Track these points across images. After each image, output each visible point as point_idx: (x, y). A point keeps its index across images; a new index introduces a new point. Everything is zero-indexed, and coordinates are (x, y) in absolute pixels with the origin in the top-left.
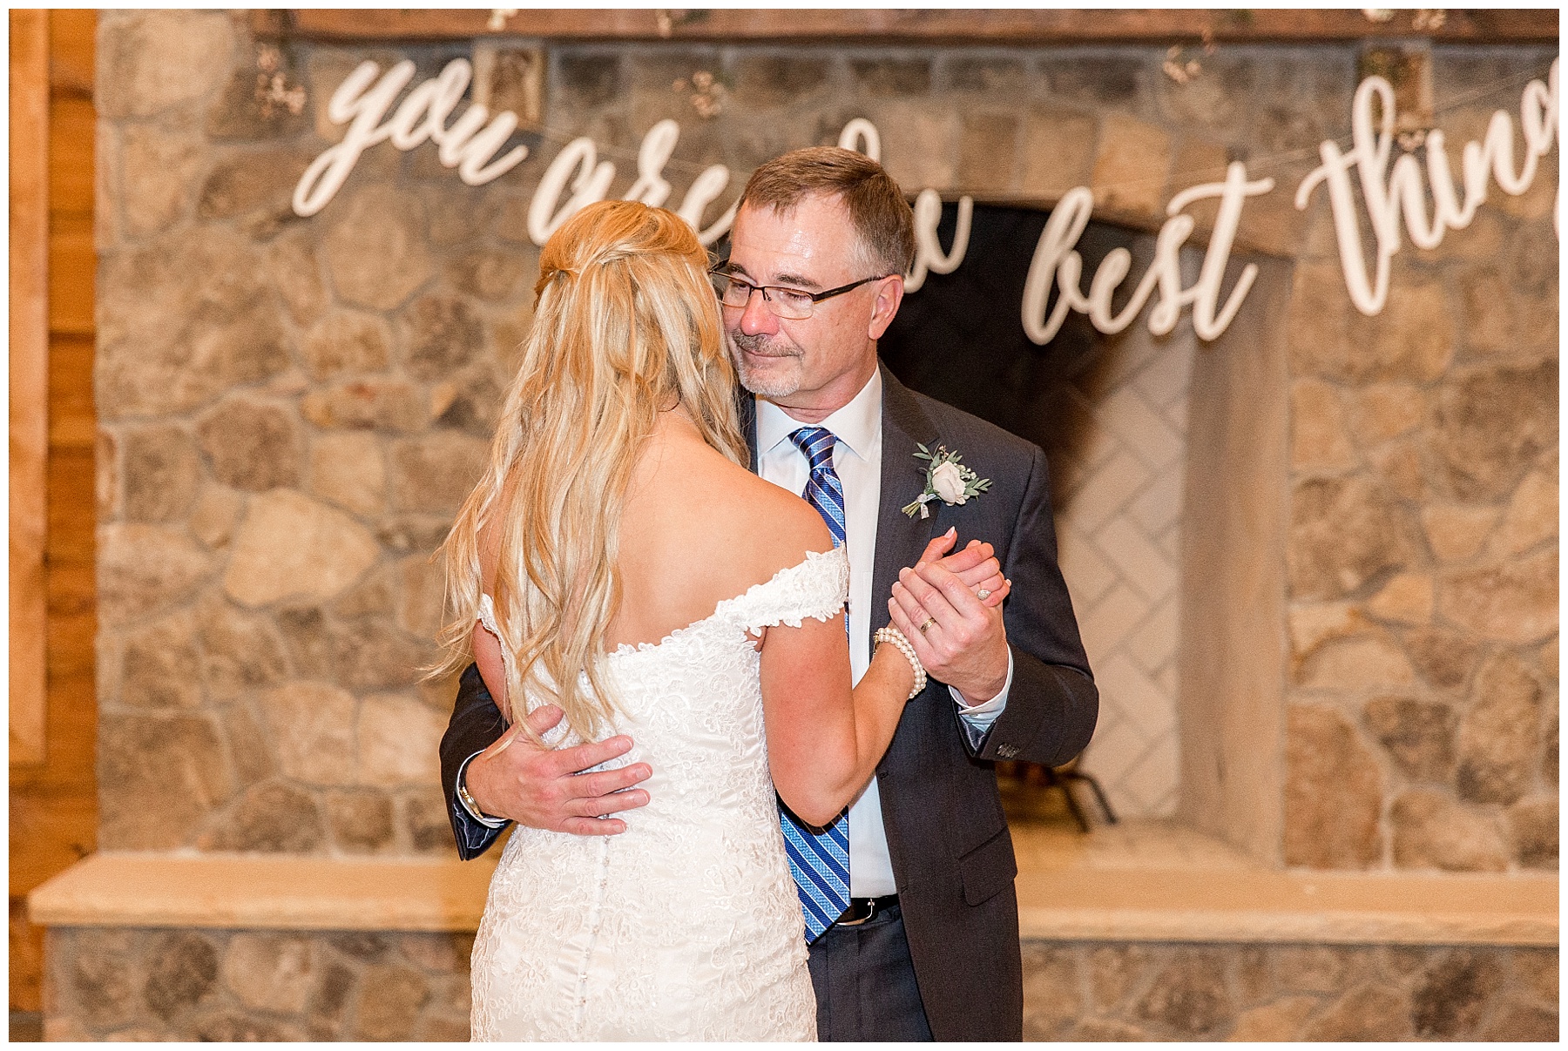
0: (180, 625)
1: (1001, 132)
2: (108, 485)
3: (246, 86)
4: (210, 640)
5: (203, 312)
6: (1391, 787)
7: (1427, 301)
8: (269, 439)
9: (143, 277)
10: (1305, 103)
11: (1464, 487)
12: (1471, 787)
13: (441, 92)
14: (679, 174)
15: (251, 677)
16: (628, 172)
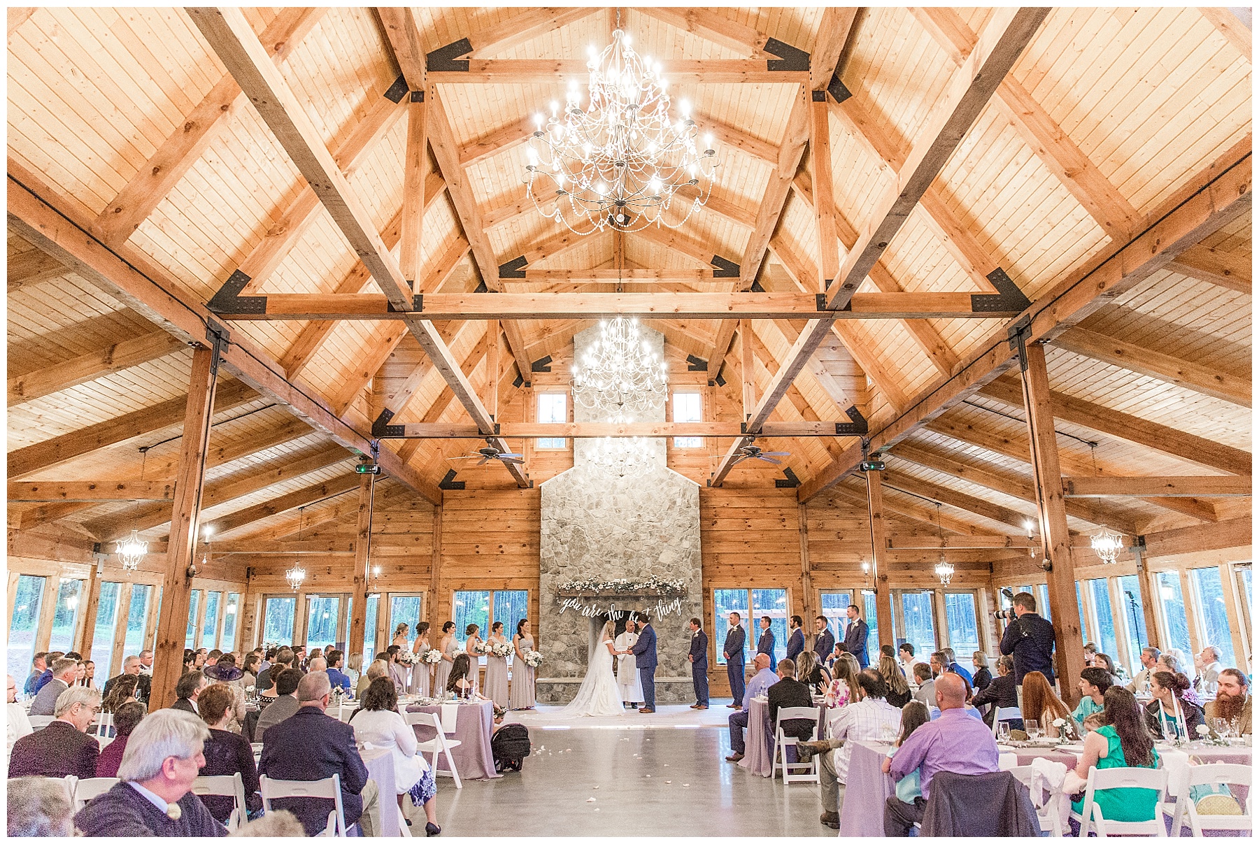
0: (547, 655)
1: (626, 605)
2: (540, 641)
3: (555, 601)
4: (550, 656)
5: (550, 623)
6: (665, 669)
7: (666, 620)
8: (556, 636)
9: (544, 620)
10: (655, 601)
11: (672, 639)
12: (673, 669)
13: (574, 602)
14: (596, 609)
15: (554, 660)
16: (591, 609)
